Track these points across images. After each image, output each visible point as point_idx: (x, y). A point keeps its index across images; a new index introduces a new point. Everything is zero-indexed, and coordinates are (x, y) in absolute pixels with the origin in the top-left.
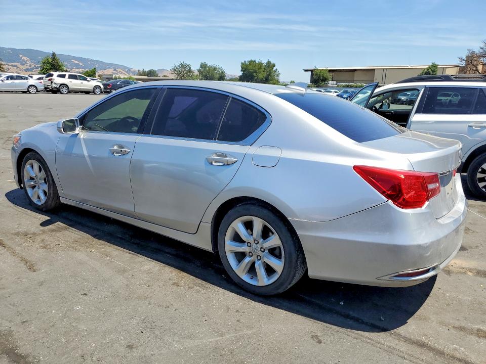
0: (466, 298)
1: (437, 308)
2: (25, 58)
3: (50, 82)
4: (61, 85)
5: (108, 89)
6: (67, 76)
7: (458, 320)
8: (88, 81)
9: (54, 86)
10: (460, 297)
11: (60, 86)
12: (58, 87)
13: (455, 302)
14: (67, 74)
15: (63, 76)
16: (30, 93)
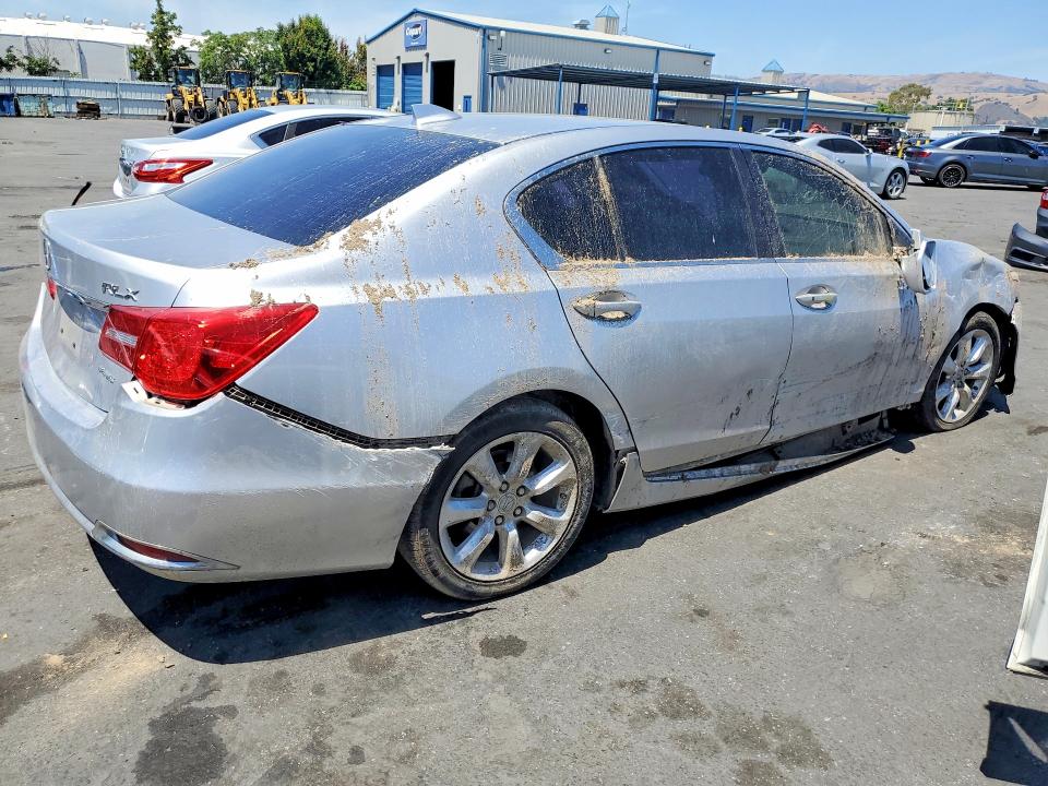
0: (20, 584)
1: (58, 535)
7: (8, 537)
10: (34, 578)
13: (35, 562)
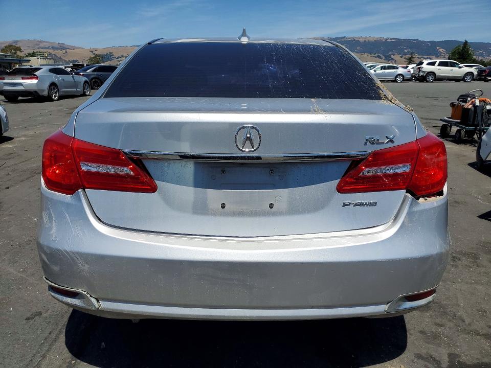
2: (441, 50)
3: (418, 70)
4: (429, 72)
5: (484, 76)
6: (437, 64)
8: (460, 67)
9: (422, 74)
11: (427, 74)
12: (425, 75)
14: (438, 61)
15: (433, 64)
16: (397, 82)
